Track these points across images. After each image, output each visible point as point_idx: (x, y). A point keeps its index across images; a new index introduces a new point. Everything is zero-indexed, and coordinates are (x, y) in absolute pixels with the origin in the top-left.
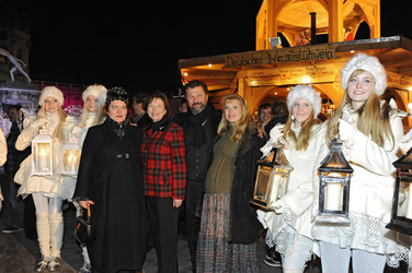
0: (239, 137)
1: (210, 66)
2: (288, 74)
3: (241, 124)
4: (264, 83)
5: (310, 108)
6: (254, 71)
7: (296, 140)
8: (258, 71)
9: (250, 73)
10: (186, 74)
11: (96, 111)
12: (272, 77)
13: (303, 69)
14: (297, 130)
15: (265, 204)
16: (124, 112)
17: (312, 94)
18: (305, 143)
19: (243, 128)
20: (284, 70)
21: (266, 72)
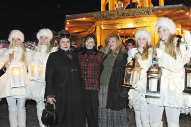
0: (115, 56)
1: (84, 18)
2: (123, 23)
3: (117, 50)
4: (111, 27)
5: (146, 40)
6: (105, 21)
7: (141, 55)
8: (108, 21)
9: (103, 22)
10: (68, 23)
11: (47, 45)
12: (115, 24)
13: (132, 20)
14: (141, 50)
15: (131, 86)
16: (69, 44)
17: (146, 34)
18: (147, 56)
19: (117, 52)
20: (121, 20)
21: (112, 22)
